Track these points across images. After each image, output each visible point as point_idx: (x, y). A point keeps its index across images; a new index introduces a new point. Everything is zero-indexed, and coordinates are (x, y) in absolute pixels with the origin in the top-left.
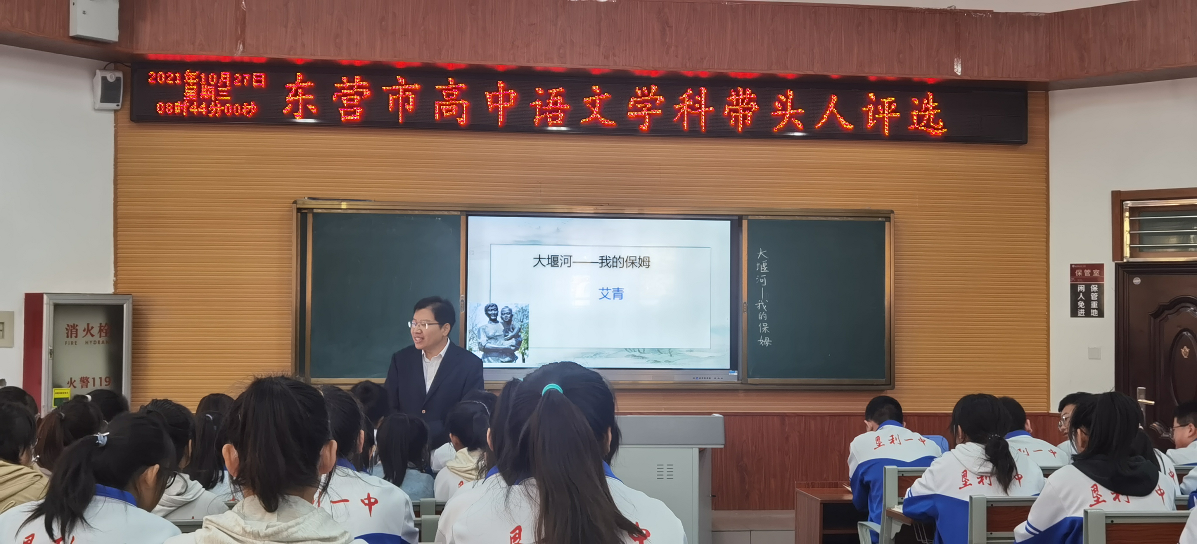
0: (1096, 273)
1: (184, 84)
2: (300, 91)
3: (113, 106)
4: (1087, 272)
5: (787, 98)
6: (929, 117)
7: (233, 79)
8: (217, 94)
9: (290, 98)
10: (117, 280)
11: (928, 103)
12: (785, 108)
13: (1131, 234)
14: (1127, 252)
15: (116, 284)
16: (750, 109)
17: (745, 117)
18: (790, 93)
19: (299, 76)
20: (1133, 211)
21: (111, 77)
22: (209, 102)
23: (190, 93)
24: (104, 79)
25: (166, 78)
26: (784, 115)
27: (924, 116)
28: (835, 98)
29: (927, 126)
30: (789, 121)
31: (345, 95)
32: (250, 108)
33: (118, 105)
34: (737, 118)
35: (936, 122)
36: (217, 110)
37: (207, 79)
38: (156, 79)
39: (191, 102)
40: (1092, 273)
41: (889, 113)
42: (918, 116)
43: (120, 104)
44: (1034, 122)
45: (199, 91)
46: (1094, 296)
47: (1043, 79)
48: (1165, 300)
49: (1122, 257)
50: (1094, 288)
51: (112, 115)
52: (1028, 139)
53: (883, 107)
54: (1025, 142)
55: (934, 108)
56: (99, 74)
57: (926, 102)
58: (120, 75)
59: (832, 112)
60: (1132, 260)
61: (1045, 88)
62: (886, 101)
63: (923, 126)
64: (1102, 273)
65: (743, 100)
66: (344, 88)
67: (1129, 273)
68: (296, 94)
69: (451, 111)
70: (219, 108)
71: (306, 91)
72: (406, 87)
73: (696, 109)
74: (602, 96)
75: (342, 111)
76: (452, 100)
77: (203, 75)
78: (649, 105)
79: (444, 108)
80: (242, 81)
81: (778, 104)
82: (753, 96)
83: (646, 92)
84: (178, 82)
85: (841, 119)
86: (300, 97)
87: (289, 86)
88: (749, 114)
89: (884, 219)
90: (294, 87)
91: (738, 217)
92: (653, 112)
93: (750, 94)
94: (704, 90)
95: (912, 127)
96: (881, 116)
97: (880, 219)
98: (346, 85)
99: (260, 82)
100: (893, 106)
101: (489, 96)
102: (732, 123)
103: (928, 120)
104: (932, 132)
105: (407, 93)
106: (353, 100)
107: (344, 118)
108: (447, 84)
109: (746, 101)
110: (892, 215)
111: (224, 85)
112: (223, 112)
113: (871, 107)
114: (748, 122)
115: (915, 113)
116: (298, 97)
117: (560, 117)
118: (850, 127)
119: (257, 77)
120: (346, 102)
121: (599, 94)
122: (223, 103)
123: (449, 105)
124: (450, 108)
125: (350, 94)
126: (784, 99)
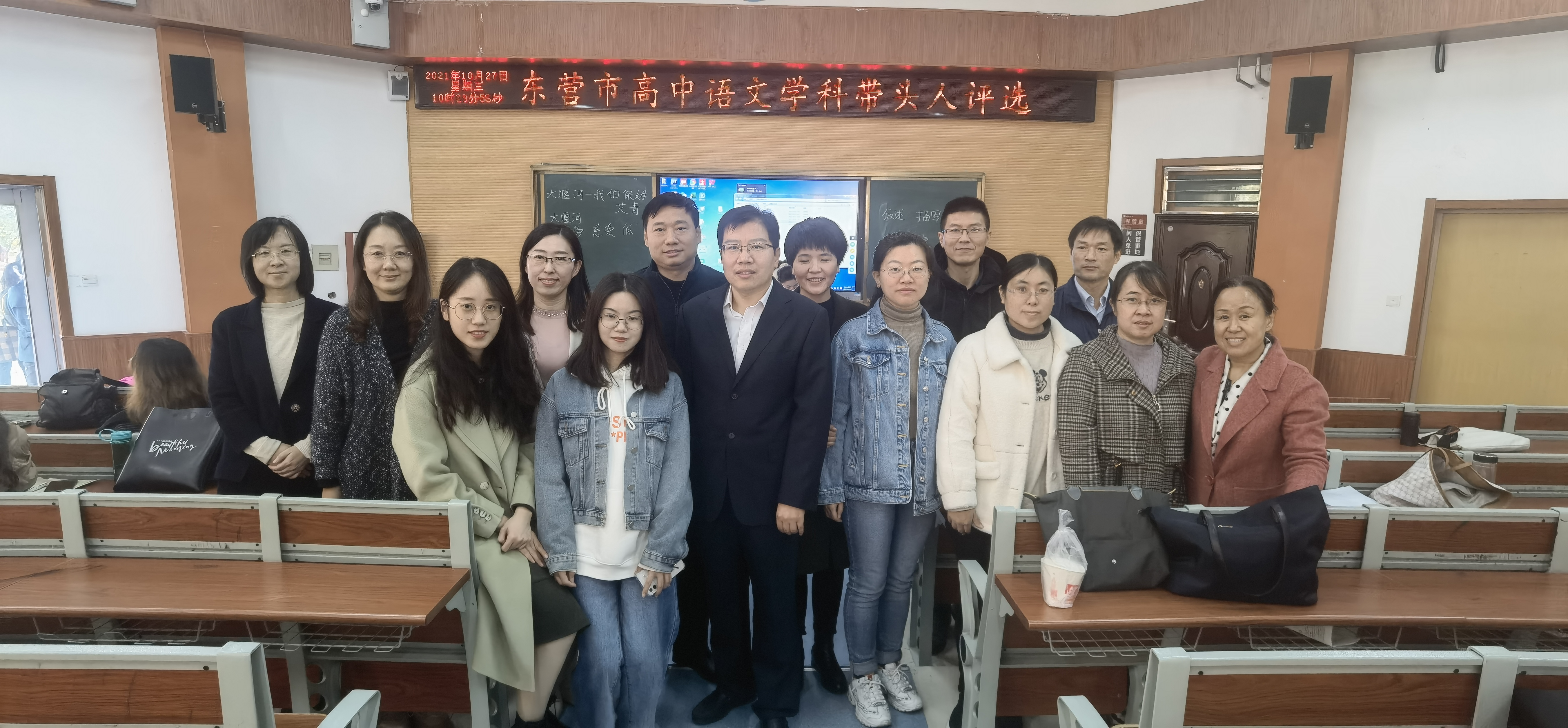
0: (1141, 222)
1: (450, 80)
2: (533, 83)
3: (404, 97)
4: (1134, 221)
5: (906, 85)
6: (1018, 100)
7: (484, 76)
8: (474, 86)
9: (526, 89)
11: (1017, 89)
12: (903, 94)
13: (1168, 192)
14: (1165, 206)
16: (876, 95)
17: (872, 101)
18: (908, 82)
19: (533, 73)
20: (1171, 174)
21: (399, 77)
22: (468, 93)
23: (455, 88)
24: (394, 77)
25: (438, 75)
26: (903, 99)
27: (1013, 99)
28: (943, 85)
29: (1016, 107)
30: (907, 103)
31: (567, 86)
32: (498, 97)
33: (407, 97)
34: (866, 101)
35: (1023, 104)
36: (474, 98)
37: (466, 76)
38: (431, 77)
39: (455, 93)
40: (1138, 222)
41: (986, 97)
42: (1008, 99)
43: (408, 96)
44: (1101, 105)
45: (461, 85)
46: (1138, 240)
47: (1110, 70)
48: (1190, 244)
49: (1161, 210)
50: (1139, 233)
51: (404, 104)
52: (1096, 118)
53: (981, 93)
54: (1093, 121)
55: (1022, 93)
56: (390, 74)
57: (1015, 88)
58: (406, 74)
59: (941, 97)
60: (1167, 212)
61: (1111, 77)
62: (984, 88)
63: (1012, 107)
64: (1145, 222)
65: (871, 88)
66: (565, 81)
67: (1165, 222)
68: (531, 86)
69: (645, 97)
70: (476, 97)
71: (538, 83)
72: (611, 79)
73: (834, 95)
74: (761, 85)
75: (564, 98)
76: (645, 89)
77: (463, 73)
78: (797, 92)
79: (640, 96)
80: (491, 77)
81: (898, 91)
82: (879, 84)
83: (795, 82)
84: (446, 79)
85: (947, 102)
86: (533, 89)
87: (525, 80)
88: (875, 98)
89: (976, 180)
90: (529, 81)
91: (863, 178)
92: (800, 97)
93: (877, 83)
94: (840, 80)
95: (1004, 108)
96: (979, 99)
97: (973, 180)
98: (567, 78)
99: (504, 77)
100: (989, 92)
101: (674, 86)
102: (862, 105)
103: (1017, 103)
104: (1019, 112)
105: (612, 85)
106: (572, 90)
107: (566, 103)
108: (642, 77)
109: (873, 88)
110: (983, 177)
111: (479, 80)
112: (478, 100)
113: (972, 93)
114: (874, 104)
115: (1006, 97)
116: (532, 89)
117: (728, 102)
118: (954, 108)
119: (501, 73)
120: (567, 92)
121: (758, 84)
122: (478, 93)
123: (644, 93)
124: (644, 95)
125: (570, 86)
126: (903, 87)
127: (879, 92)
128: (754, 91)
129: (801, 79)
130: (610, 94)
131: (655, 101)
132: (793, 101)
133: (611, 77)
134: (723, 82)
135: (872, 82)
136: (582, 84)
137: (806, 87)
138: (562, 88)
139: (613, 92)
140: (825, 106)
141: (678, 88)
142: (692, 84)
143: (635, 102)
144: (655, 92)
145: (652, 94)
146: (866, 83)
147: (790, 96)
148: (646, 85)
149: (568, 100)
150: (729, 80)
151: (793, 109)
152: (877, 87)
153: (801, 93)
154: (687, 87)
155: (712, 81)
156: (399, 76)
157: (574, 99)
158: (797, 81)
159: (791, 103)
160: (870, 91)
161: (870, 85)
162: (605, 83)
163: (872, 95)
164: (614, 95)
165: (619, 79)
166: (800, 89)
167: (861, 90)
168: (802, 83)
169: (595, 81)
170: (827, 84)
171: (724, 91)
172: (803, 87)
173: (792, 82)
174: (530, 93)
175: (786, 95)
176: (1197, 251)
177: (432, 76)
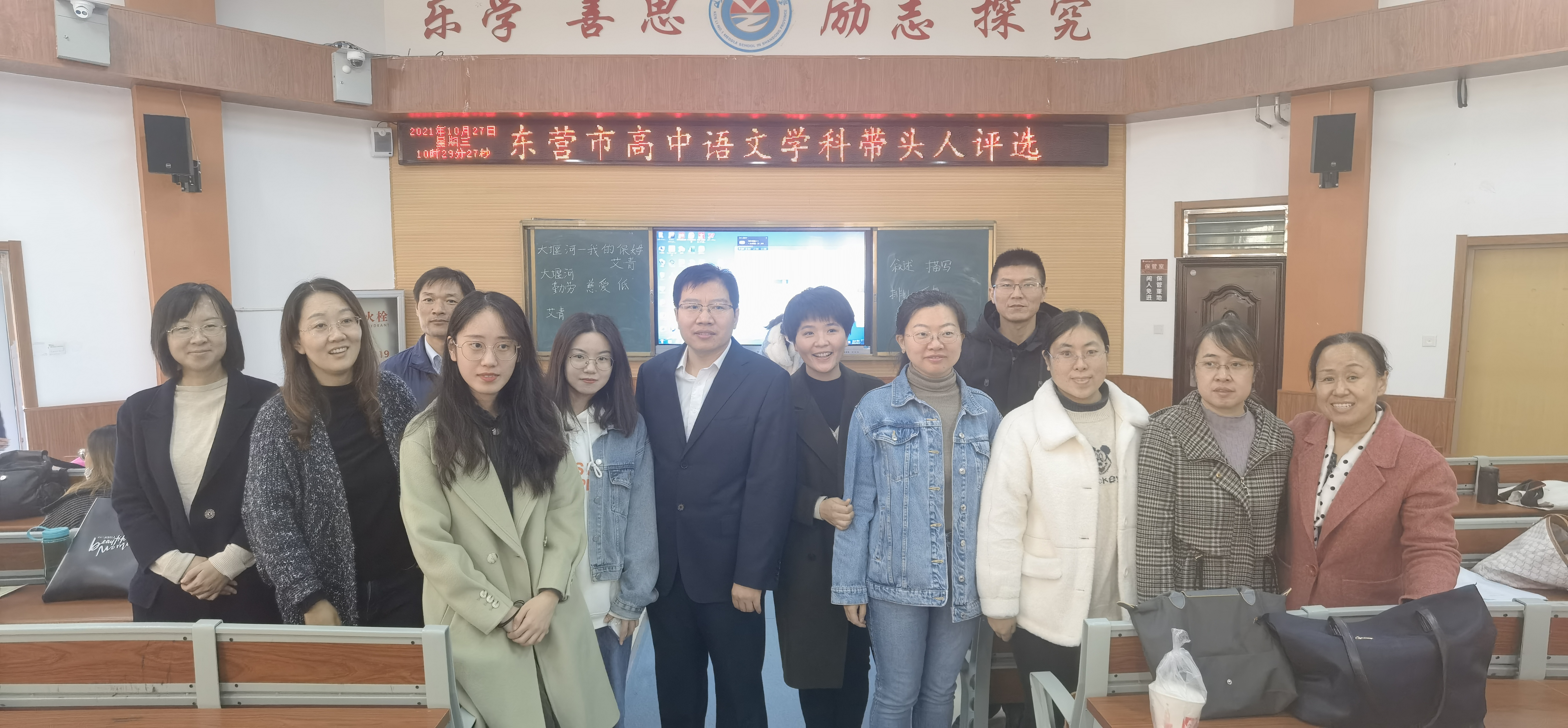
0: (1161, 266)
1: (435, 135)
2: (523, 138)
3: (387, 154)
4: (1154, 266)
5: (910, 134)
6: (1028, 146)
7: (471, 131)
8: (460, 142)
9: (515, 144)
10: (396, 279)
11: (1027, 135)
12: (908, 142)
13: (1189, 236)
14: (1186, 250)
15: (396, 282)
16: (880, 144)
17: (876, 150)
18: (913, 131)
19: (522, 127)
20: (1191, 217)
22: (454, 148)
23: (441, 143)
24: (376, 134)
25: (423, 131)
26: (908, 147)
27: (1023, 145)
28: (949, 134)
29: (1026, 153)
30: (912, 152)
31: (558, 141)
32: (485, 153)
33: (390, 154)
34: (869, 151)
35: (1033, 150)
36: (460, 154)
37: (452, 132)
38: (415, 133)
39: (441, 148)
40: (1158, 267)
41: (994, 144)
42: (1018, 145)
43: (392, 152)
44: (1113, 149)
45: (447, 141)
46: (1159, 285)
47: (1121, 113)
48: (1216, 288)
49: (1182, 254)
50: (1159, 278)
51: (387, 161)
52: (1109, 162)
53: (989, 140)
54: (1106, 165)
55: (1031, 139)
56: (373, 131)
57: (1024, 134)
58: (390, 131)
59: (947, 145)
60: (1189, 256)
61: (1122, 120)
62: (992, 135)
63: (1022, 154)
64: (1166, 267)
65: (874, 137)
66: (556, 135)
67: (1187, 266)
68: (520, 141)
69: (640, 150)
70: (462, 152)
71: (527, 138)
72: (604, 133)
73: (837, 145)
74: (760, 137)
75: (555, 152)
76: (640, 142)
77: (449, 129)
78: (798, 143)
79: (635, 149)
80: (478, 132)
81: (903, 140)
82: (883, 133)
83: (796, 133)
84: (431, 134)
85: (954, 149)
86: (523, 143)
87: (514, 135)
88: (879, 148)
89: (988, 228)
90: (518, 135)
91: (869, 229)
92: (801, 148)
93: (880, 132)
94: (842, 130)
95: (1013, 155)
96: (987, 146)
97: (985, 228)
98: (558, 133)
99: (492, 132)
100: (998, 139)
101: (670, 139)
102: (866, 155)
103: (1026, 149)
104: (1030, 158)
105: (605, 138)
106: (564, 144)
107: (557, 158)
108: (637, 130)
109: (877, 137)
110: (995, 225)
111: (465, 135)
112: (465, 155)
113: (979, 140)
114: (879, 154)
115: (1016, 143)
116: (521, 143)
117: (727, 153)
118: (961, 155)
119: (489, 128)
120: (558, 146)
121: (757, 135)
122: (465, 149)
123: (639, 146)
124: (639, 148)
125: (561, 140)
126: (908, 135)
127: (883, 141)
128: (753, 142)
129: (802, 129)
130: (603, 148)
131: (650, 154)
132: (795, 152)
133: (604, 130)
134: (721, 134)
135: (875, 132)
136: (574, 138)
137: (808, 137)
138: (553, 142)
139: (607, 146)
140: (828, 156)
141: (675, 141)
142: (688, 136)
143: (629, 155)
144: (651, 145)
145: (647, 147)
146: (870, 133)
147: (791, 146)
148: (641, 138)
149: (559, 154)
150: (727, 132)
151: (794, 160)
152: (881, 136)
153: (802, 144)
154: (684, 140)
155: (710, 133)
156: (382, 132)
157: (565, 153)
158: (798, 132)
159: (792, 154)
160: (874, 140)
161: (873, 134)
162: (598, 137)
163: (876, 144)
164: (607, 149)
165: (612, 132)
166: (801, 139)
167: (864, 139)
168: (803, 134)
169: (587, 135)
170: (830, 134)
171: (723, 143)
172: (804, 138)
173: (793, 133)
174: (520, 149)
175: (787, 146)
176: (1223, 295)
177: (416, 131)
